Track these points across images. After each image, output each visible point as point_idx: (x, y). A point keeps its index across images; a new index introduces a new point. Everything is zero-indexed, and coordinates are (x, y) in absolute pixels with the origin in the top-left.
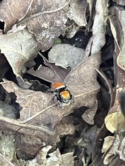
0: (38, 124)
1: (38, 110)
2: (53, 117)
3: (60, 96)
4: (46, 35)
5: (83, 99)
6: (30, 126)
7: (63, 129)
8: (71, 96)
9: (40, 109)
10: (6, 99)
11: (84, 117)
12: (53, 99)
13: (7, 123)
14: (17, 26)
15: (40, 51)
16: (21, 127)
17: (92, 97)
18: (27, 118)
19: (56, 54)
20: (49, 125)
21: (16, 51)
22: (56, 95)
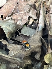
0: (16, 57)
1: (16, 51)
2: (23, 55)
3: (25, 46)
4: (20, 23)
5: (35, 48)
6: (13, 58)
7: (27, 61)
8: (30, 46)
9: (17, 51)
10: (3, 49)
11: (35, 56)
12: (22, 47)
13: (3, 56)
14: (8, 17)
15: (18, 30)
16: (9, 58)
17: (39, 48)
18: (12, 54)
19: (24, 31)
20: (21, 58)
21: (7, 27)
22: (24, 46)
